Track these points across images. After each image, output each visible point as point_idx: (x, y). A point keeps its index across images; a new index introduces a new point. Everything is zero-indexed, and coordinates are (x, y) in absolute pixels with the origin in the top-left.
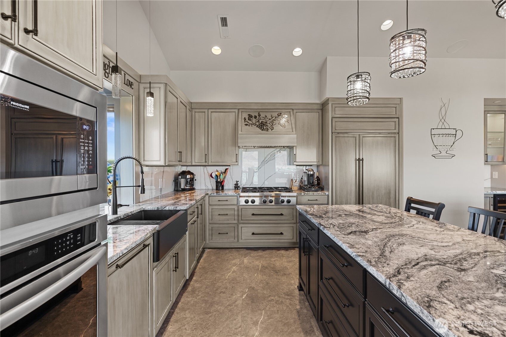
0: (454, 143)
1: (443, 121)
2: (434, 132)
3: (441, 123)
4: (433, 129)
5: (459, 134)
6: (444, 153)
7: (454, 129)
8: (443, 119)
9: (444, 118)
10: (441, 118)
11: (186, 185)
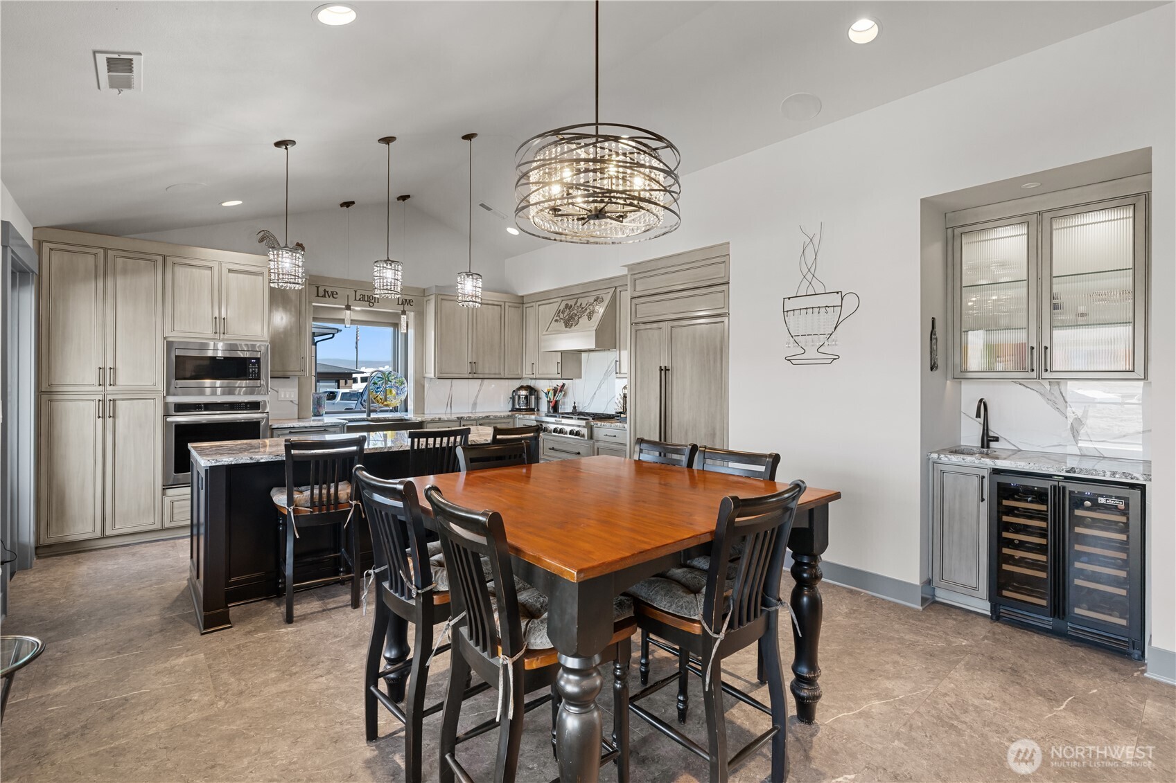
0: (835, 328)
1: (809, 277)
2: (790, 305)
3: (806, 283)
4: (789, 298)
5: (850, 302)
6: (812, 353)
7: (838, 293)
8: (810, 273)
9: (812, 270)
10: (805, 270)
11: (519, 404)
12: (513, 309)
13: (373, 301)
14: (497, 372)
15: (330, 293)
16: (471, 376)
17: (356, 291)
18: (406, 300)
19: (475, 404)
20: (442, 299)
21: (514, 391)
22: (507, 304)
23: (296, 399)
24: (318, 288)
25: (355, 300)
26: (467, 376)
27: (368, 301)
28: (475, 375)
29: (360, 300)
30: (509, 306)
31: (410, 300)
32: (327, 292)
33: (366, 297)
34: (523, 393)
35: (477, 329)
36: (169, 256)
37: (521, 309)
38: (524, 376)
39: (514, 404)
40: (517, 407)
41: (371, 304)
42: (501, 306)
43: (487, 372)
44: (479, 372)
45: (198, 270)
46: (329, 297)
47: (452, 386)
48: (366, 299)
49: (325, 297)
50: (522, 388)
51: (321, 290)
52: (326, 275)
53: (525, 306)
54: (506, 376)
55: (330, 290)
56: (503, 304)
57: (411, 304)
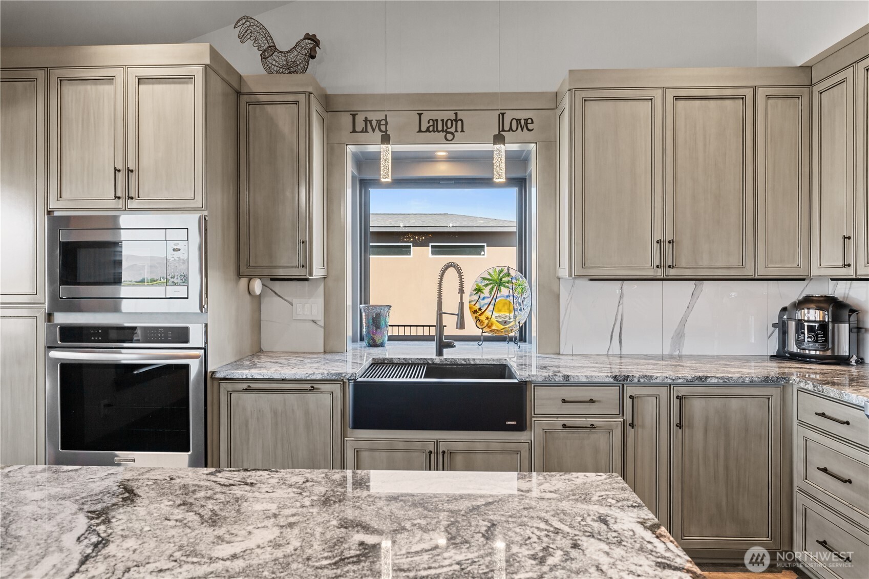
11: (799, 342)
12: (780, 102)
13: (453, 130)
14: (735, 262)
15: (374, 123)
16: (659, 273)
17: (420, 115)
18: (518, 121)
19: (679, 335)
20: (585, 100)
21: (784, 309)
22: (761, 93)
23: (320, 318)
24: (354, 116)
25: (420, 131)
26: (650, 273)
27: (443, 131)
28: (673, 272)
29: (428, 130)
30: (768, 97)
31: (526, 120)
32: (370, 121)
33: (440, 123)
34: (813, 315)
35: (675, 160)
36: (54, 68)
37: (806, 99)
38: (815, 272)
39: (783, 342)
40: (794, 348)
41: (449, 137)
42: (742, 98)
43: (705, 262)
44: (684, 264)
45: (94, 87)
46: (374, 130)
47: (621, 296)
48: (440, 128)
49: (366, 131)
50: (807, 302)
51: (360, 119)
52: (368, 92)
53: (815, 89)
54: (761, 272)
55: (374, 117)
56: (749, 93)
57: (530, 127)
